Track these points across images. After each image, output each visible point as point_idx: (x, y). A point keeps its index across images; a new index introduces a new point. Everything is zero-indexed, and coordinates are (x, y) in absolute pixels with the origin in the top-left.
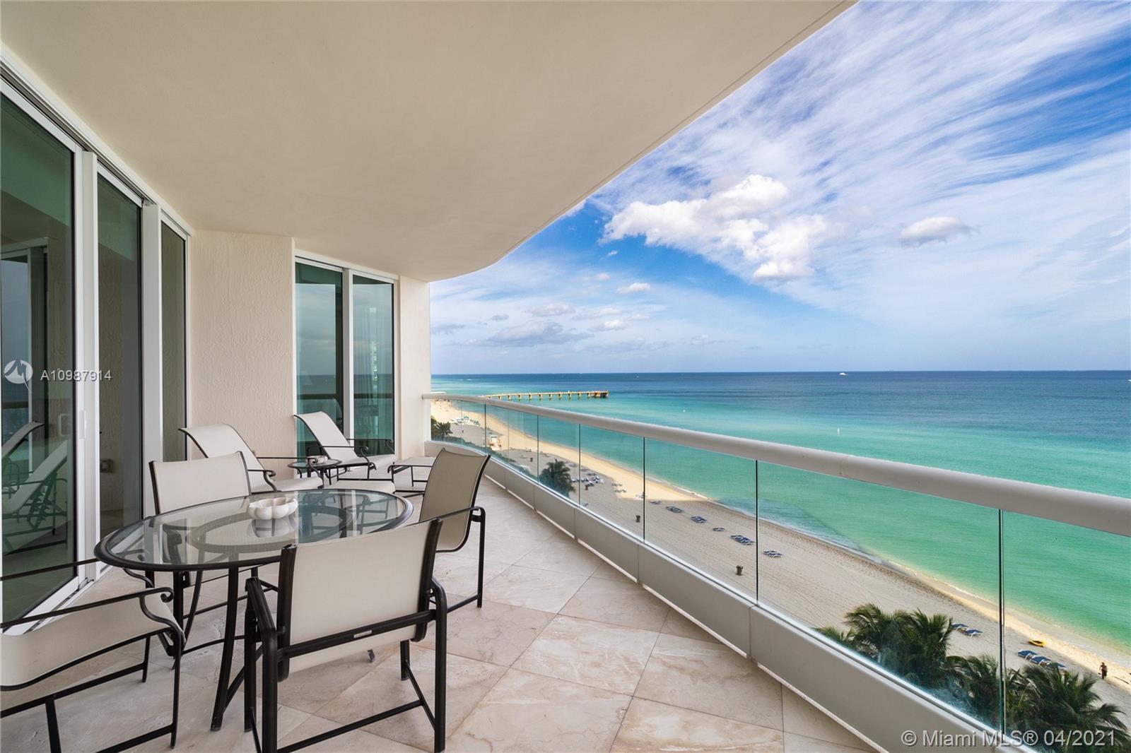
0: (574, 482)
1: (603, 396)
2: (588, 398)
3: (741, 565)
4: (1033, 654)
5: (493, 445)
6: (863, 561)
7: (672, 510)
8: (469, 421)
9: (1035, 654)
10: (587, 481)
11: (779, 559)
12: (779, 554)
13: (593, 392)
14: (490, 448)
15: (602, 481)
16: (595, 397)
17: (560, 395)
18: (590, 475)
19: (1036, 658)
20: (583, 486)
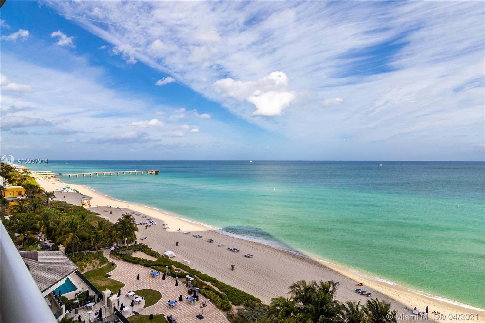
0: (138, 225)
1: (157, 173)
2: (148, 174)
3: (234, 265)
4: (360, 290)
5: (85, 205)
6: (289, 254)
7: (196, 237)
8: (70, 190)
9: (361, 290)
10: (147, 223)
11: (252, 258)
12: (252, 256)
13: (151, 171)
14: (82, 206)
15: (156, 223)
16: (152, 174)
17: (130, 173)
18: (148, 219)
19: (362, 292)
20: (144, 226)
